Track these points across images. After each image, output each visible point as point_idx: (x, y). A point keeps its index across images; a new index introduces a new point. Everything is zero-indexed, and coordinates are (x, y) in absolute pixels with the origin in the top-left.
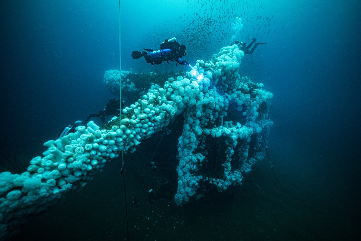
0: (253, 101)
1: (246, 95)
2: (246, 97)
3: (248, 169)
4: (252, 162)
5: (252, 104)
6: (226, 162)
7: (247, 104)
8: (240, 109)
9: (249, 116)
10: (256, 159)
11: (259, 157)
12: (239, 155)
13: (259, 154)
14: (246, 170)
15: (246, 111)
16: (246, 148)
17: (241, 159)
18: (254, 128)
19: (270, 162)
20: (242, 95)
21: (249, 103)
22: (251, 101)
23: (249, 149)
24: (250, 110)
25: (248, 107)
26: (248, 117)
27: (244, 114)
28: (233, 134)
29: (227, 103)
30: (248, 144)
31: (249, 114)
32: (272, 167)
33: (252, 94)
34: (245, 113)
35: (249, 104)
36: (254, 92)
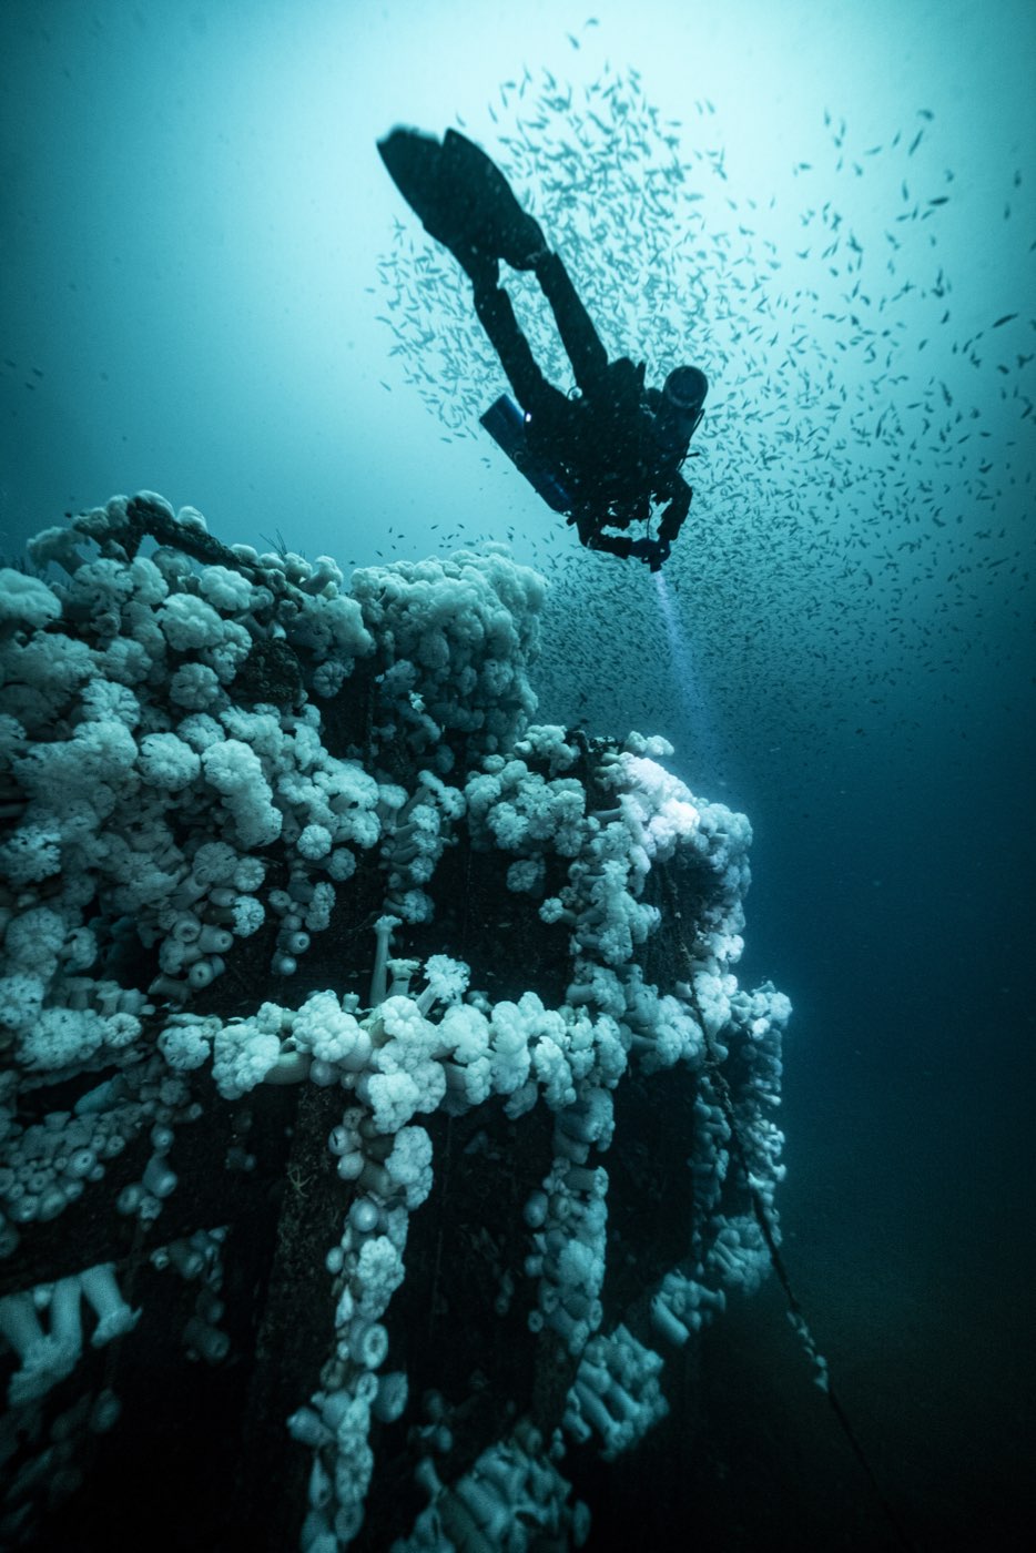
0: (604, 826)
1: (559, 783)
2: (556, 794)
3: (634, 1408)
4: (681, 1318)
5: (597, 845)
6: (334, 1381)
7: (571, 842)
8: (525, 876)
9: (584, 927)
10: (715, 1277)
11: (737, 1262)
12: (534, 1265)
13: (736, 1235)
14: (618, 1413)
15: (566, 889)
16: (584, 1197)
17: (549, 1307)
18: (632, 1021)
19: (804, 1331)
20: (534, 787)
21: (579, 838)
22: (593, 822)
23: (608, 1199)
24: (589, 887)
25: (576, 866)
26: (579, 935)
27: (550, 910)
28: (384, 1057)
29: (427, 833)
30: (593, 1162)
31: (590, 913)
32: (822, 1382)
33: (597, 779)
34: (554, 908)
35: (584, 843)
36: (604, 769)
